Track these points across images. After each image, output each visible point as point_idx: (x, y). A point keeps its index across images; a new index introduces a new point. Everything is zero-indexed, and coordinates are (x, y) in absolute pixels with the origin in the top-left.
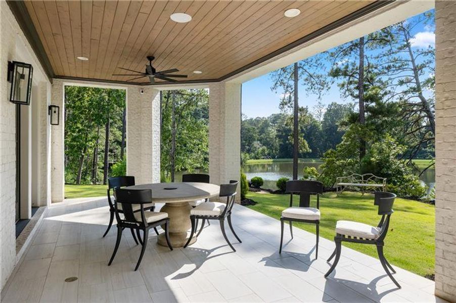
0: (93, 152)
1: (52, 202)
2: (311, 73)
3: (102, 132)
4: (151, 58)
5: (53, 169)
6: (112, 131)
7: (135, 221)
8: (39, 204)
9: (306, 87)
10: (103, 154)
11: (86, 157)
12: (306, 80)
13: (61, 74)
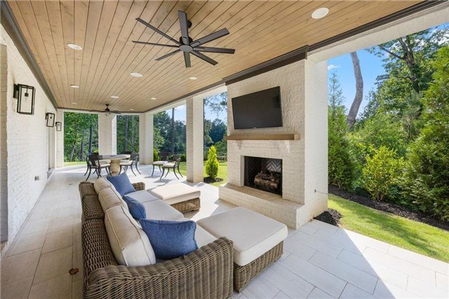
0: (80, 144)
1: (57, 167)
2: (212, 102)
3: (87, 131)
4: (107, 105)
5: (58, 152)
6: (94, 131)
7: (96, 166)
8: (51, 167)
9: (211, 109)
10: (88, 145)
11: (75, 147)
12: (210, 106)
13: (62, 107)
